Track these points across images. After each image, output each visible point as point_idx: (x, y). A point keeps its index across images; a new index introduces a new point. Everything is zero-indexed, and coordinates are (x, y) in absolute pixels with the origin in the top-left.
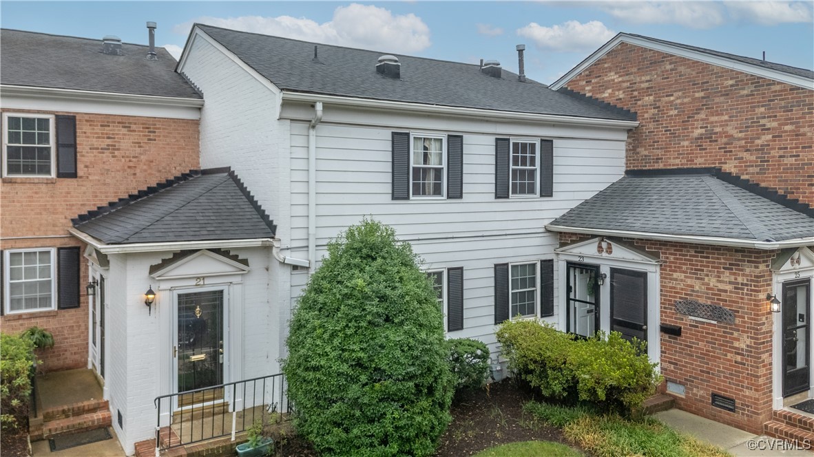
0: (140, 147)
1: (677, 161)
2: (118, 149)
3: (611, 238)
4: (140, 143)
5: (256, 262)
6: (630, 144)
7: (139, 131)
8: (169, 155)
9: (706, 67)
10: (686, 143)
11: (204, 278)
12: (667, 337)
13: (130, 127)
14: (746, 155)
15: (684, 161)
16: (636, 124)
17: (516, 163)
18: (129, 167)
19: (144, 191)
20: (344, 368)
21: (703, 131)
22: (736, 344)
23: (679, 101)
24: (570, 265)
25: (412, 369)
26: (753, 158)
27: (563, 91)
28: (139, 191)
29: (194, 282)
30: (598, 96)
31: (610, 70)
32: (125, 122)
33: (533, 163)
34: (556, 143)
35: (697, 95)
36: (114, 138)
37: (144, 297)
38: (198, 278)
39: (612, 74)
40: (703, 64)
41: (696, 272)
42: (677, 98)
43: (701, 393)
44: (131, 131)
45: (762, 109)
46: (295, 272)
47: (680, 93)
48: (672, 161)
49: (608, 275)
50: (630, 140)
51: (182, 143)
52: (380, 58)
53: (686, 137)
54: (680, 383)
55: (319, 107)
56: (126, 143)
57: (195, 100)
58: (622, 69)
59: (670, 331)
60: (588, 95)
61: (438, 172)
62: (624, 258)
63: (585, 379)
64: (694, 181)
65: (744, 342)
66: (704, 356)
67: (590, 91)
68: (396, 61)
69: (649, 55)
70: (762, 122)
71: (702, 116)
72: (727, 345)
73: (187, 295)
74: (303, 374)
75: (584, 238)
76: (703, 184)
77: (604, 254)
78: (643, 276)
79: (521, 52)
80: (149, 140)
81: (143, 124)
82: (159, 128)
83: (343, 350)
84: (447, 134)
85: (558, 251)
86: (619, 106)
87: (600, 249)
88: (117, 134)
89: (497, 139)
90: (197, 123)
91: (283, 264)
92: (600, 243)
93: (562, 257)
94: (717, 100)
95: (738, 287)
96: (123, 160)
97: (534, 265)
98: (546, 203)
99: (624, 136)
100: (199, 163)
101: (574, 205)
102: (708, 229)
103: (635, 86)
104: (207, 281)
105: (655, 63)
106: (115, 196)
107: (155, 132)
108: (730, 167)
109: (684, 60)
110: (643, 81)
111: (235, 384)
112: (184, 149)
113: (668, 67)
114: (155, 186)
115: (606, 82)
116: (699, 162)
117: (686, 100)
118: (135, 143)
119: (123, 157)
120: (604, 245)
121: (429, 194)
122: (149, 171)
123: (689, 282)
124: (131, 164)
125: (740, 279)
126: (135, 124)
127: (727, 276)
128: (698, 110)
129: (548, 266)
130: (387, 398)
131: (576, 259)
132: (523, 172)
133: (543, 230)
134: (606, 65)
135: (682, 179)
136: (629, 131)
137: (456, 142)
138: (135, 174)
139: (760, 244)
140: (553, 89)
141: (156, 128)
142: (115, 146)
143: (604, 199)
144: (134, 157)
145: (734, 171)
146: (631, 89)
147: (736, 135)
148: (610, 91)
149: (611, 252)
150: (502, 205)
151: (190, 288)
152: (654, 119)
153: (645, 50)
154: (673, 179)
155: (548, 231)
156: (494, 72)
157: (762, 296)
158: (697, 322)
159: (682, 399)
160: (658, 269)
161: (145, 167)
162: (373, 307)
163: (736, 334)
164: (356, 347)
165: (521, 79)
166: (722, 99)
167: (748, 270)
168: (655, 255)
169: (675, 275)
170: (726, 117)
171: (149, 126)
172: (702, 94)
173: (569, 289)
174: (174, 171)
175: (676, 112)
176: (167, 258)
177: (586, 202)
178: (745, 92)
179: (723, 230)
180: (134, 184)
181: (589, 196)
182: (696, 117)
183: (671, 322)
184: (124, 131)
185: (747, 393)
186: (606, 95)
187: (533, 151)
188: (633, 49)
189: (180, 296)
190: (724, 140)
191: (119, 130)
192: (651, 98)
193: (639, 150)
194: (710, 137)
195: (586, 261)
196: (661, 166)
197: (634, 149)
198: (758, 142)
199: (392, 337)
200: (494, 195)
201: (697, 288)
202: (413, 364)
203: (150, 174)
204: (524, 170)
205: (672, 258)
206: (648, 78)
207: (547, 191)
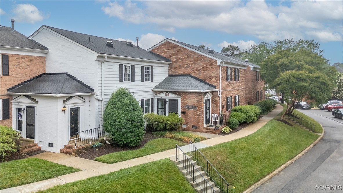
0: (28, 65)
1: (181, 73)
2: (21, 66)
3: (169, 92)
4: (28, 64)
5: (87, 99)
6: (169, 68)
7: (27, 60)
8: (36, 68)
9: (188, 50)
10: (183, 68)
11: (76, 104)
12: (182, 114)
13: (25, 59)
14: (196, 72)
15: (183, 73)
16: (171, 63)
17: (145, 73)
18: (24, 72)
19: (29, 80)
20: (125, 121)
21: (187, 65)
22: (197, 114)
23: (181, 58)
24: (158, 99)
25: (140, 120)
26: (198, 72)
27: (150, 52)
28: (27, 80)
29: (73, 105)
30: (161, 54)
31: (164, 48)
32: (23, 57)
33: (149, 73)
34: (154, 67)
35: (186, 57)
36: (20, 62)
37: (62, 109)
38: (75, 104)
39: (164, 49)
40: (187, 49)
41: (189, 99)
42: (181, 57)
43: (190, 126)
44: (25, 60)
45: (200, 61)
46: (99, 102)
47: (182, 56)
48: (180, 73)
49: (168, 101)
50: (169, 67)
51: (40, 64)
52: (107, 42)
53: (183, 67)
54: (186, 125)
55: (106, 57)
56: (23, 64)
57: (46, 51)
58: (167, 48)
59: (183, 113)
60: (157, 54)
61: (129, 75)
62: (172, 96)
63: (169, 123)
64: (185, 78)
65: (199, 113)
66: (191, 117)
67: (158, 53)
68: (112, 43)
69: (174, 45)
70: (200, 64)
71: (187, 62)
72: (195, 114)
73: (72, 108)
74: (114, 124)
75: (162, 92)
76: (188, 78)
77: (167, 96)
78: (177, 100)
79: (137, 39)
80: (31, 63)
81: (29, 58)
82: (33, 59)
83: (124, 117)
84: (131, 64)
85: (155, 96)
86: (166, 57)
87: (166, 95)
88: (21, 61)
89: (142, 66)
90: (45, 58)
91: (97, 99)
92: (166, 93)
93: (155, 97)
94: (190, 58)
95: (197, 101)
96: (23, 70)
97: (149, 100)
98: (152, 83)
99: (168, 66)
100: (45, 71)
101: (158, 84)
102: (191, 88)
103: (171, 53)
104: (77, 105)
105: (175, 47)
106: (20, 82)
107: (32, 61)
108: (193, 74)
109: (182, 48)
110: (173, 52)
111: (92, 130)
112: (41, 66)
113: (179, 49)
114: (32, 78)
115: (163, 51)
116: (186, 73)
117: (183, 58)
118: (26, 64)
119: (23, 69)
120: (167, 94)
121: (127, 81)
122: (30, 73)
123: (187, 101)
124: (25, 71)
125: (198, 99)
126: (26, 58)
127: (195, 99)
128: (186, 60)
129: (152, 99)
130: (135, 127)
131: (160, 98)
132: (147, 75)
133: (151, 90)
134: (163, 46)
135: (183, 77)
136: (169, 64)
137: (133, 66)
138: (26, 74)
139: (202, 91)
140: (147, 51)
141: (32, 59)
142: (20, 65)
143: (165, 82)
144: (26, 69)
145: (194, 75)
146: (169, 53)
147: (194, 67)
148: (164, 53)
149: (169, 95)
150: (143, 84)
151: (73, 106)
152: (175, 62)
153: (173, 44)
154: (181, 77)
155: (152, 91)
156: (131, 45)
157: (202, 102)
158: (189, 110)
159: (186, 128)
160: (180, 98)
161: (29, 72)
162: (131, 107)
163: (197, 111)
164: (128, 116)
165: (138, 47)
166: (191, 58)
167: (199, 97)
168: (180, 95)
169: (184, 100)
170: (192, 63)
171: (31, 58)
172: (187, 56)
173: (157, 106)
174: (38, 74)
175: (181, 60)
176: (67, 98)
177: (160, 83)
178: (196, 57)
179: (195, 89)
180: (26, 78)
181: (161, 81)
182: (186, 62)
183: (183, 111)
184: (23, 60)
185: (199, 124)
186: (163, 54)
187: (149, 70)
188: (170, 43)
189: (70, 109)
190: (192, 68)
191: (21, 60)
192: (175, 56)
193: (171, 69)
194: (189, 67)
195: (162, 98)
196: (177, 74)
197: (170, 69)
198: (199, 69)
199: (136, 113)
200: (141, 81)
201: (189, 102)
202: (140, 119)
203: (31, 74)
204: (147, 74)
205: (183, 96)
206: (174, 51)
207: (152, 80)
